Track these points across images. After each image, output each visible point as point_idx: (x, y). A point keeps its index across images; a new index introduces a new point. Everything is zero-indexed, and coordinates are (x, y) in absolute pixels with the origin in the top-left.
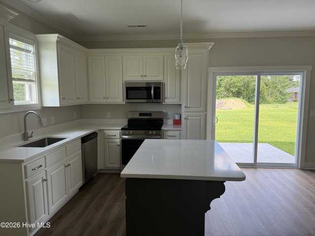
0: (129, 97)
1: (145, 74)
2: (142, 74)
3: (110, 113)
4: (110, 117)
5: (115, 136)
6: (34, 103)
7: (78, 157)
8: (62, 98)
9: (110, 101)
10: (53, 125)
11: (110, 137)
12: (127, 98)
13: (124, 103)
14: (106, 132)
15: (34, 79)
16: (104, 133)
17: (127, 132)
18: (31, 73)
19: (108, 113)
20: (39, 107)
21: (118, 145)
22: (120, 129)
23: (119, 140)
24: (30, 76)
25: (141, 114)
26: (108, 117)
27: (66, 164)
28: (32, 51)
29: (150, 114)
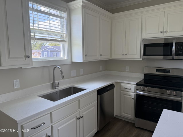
0: (146, 54)
1: (165, 30)
2: (162, 30)
3: (128, 67)
4: (128, 71)
5: (130, 89)
6: (66, 59)
7: (94, 108)
8: (85, 55)
9: (128, 57)
10: (82, 75)
11: (126, 90)
12: (145, 54)
13: (141, 59)
14: (122, 84)
15: (66, 40)
16: (120, 85)
17: (142, 88)
18: (65, 35)
19: (126, 67)
20: (69, 62)
21: (133, 99)
22: (135, 83)
23: (134, 94)
24: (63, 37)
25: (158, 70)
26: (126, 70)
27: (78, 117)
28: (65, 17)
29: (168, 71)
